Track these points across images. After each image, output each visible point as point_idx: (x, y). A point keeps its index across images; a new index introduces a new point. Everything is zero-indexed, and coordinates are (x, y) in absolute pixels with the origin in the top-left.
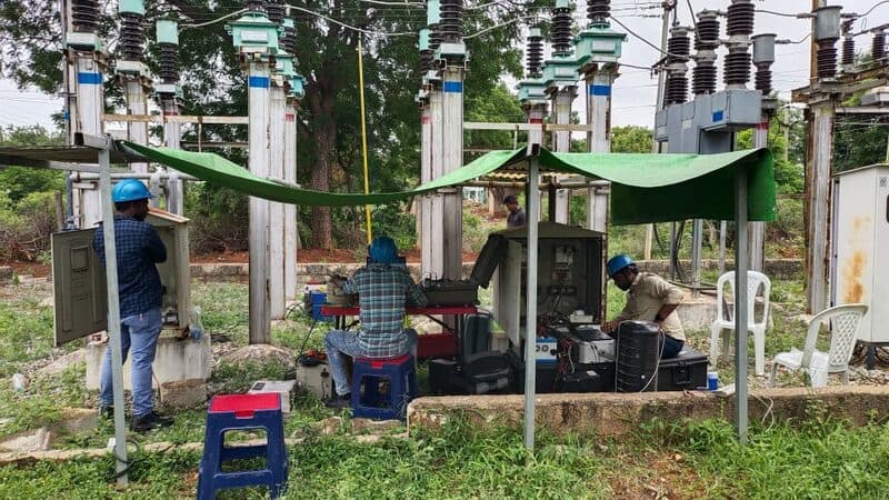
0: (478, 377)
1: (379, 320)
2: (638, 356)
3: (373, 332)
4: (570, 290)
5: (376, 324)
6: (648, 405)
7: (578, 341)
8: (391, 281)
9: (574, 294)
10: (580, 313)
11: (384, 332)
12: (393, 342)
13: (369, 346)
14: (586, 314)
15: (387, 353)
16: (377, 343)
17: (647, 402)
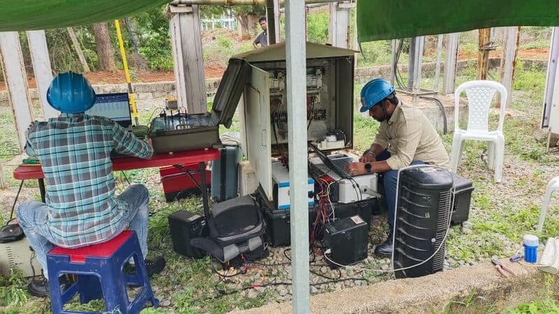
0: (224, 239)
1: (71, 198)
2: (428, 216)
3: (64, 215)
4: (319, 114)
5: (67, 205)
6: (458, 297)
7: (337, 179)
8: (82, 140)
9: (323, 117)
10: (333, 138)
11: (82, 212)
12: (99, 223)
13: (63, 233)
14: (338, 139)
15: (94, 238)
16: (74, 228)
17: (456, 293)
